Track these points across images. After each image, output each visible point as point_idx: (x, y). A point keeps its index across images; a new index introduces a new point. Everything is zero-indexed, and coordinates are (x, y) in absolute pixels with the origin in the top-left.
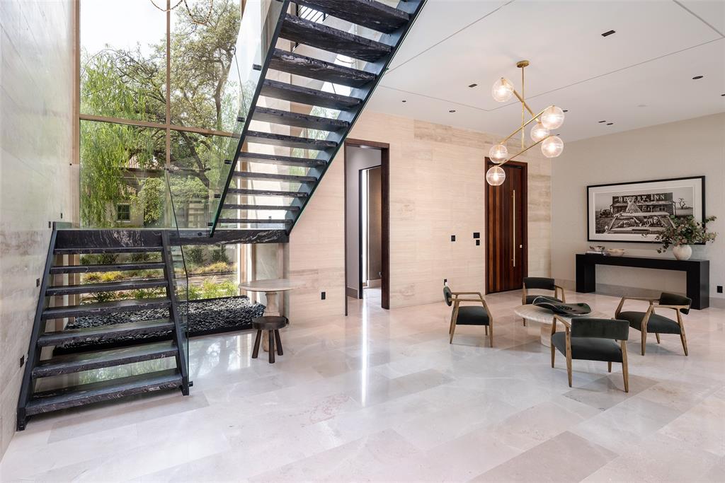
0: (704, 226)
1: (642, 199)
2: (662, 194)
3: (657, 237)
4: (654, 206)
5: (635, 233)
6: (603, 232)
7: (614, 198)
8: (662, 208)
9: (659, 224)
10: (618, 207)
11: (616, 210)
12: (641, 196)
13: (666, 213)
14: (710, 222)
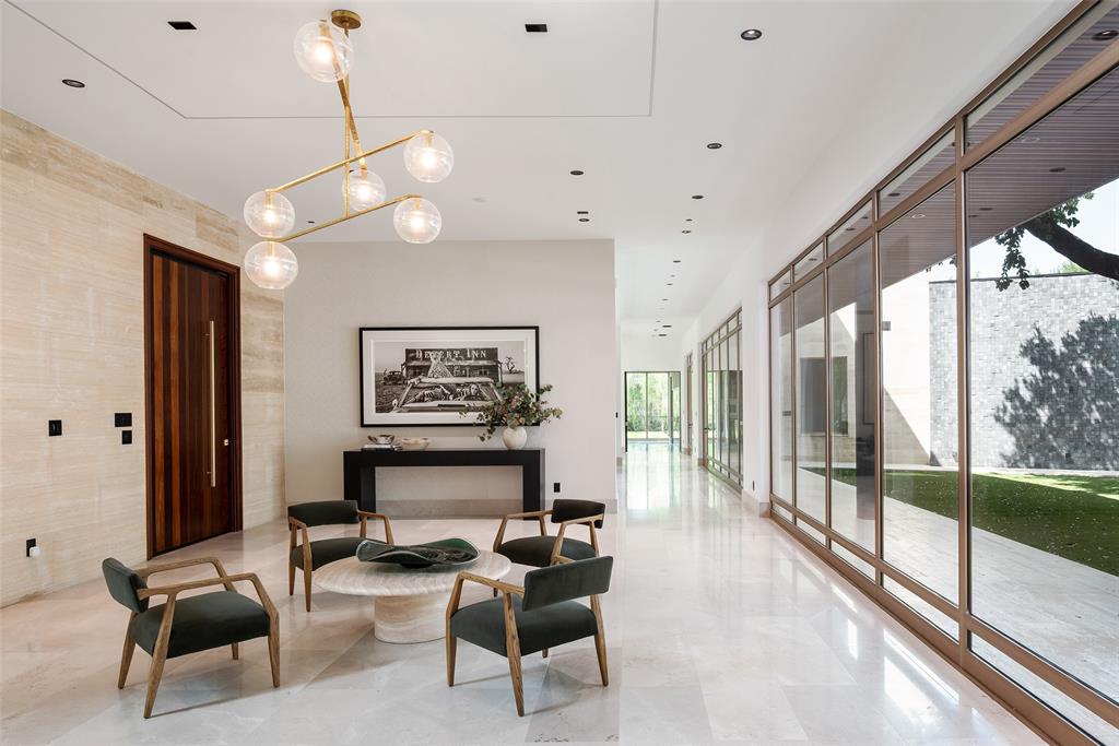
0: (538, 399)
1: (453, 356)
2: (483, 350)
3: (481, 415)
4: (473, 368)
5: (442, 411)
6: (390, 409)
7: (408, 351)
8: (482, 371)
9: (478, 396)
10: (415, 367)
11: (411, 372)
12: (452, 350)
13: (490, 380)
14: (546, 393)
